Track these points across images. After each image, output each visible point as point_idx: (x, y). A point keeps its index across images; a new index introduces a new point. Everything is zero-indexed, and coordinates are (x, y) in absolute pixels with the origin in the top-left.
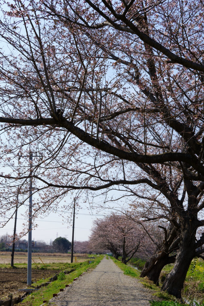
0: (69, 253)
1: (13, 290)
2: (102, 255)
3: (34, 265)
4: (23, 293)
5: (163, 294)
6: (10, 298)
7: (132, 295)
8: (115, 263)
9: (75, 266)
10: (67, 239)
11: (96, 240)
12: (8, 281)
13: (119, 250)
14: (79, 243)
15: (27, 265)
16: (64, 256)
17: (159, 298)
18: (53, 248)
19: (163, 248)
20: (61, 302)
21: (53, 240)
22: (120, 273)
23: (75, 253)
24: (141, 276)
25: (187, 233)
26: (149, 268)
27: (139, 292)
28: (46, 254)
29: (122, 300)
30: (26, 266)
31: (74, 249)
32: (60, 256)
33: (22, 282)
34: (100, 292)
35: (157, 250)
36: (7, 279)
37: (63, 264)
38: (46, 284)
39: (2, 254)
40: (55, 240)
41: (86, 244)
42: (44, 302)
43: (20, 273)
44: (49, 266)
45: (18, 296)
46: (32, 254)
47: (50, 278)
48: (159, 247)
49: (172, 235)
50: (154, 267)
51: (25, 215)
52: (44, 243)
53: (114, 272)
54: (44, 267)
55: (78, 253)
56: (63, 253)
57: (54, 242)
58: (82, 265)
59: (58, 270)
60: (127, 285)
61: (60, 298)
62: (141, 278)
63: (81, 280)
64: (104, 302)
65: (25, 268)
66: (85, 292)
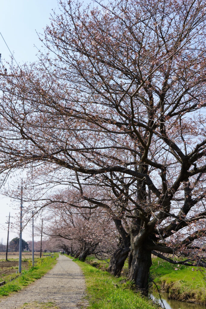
0: (26, 252)
18: (11, 248)
40: (12, 240)
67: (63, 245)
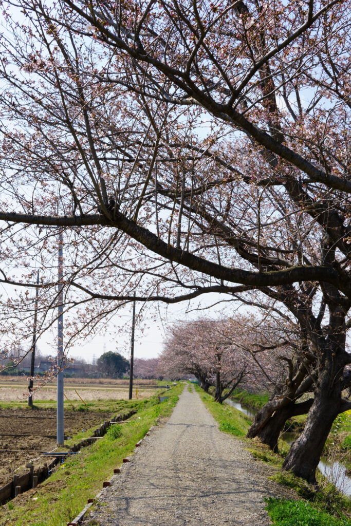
0: (126, 379)
1: (34, 451)
2: (181, 382)
3: (68, 404)
4: (51, 459)
5: (286, 476)
6: (29, 469)
7: (234, 481)
8: (203, 401)
9: (136, 405)
10: (122, 354)
11: (171, 359)
12: (25, 435)
13: (210, 377)
14: (141, 361)
15: (57, 404)
16: (117, 384)
17: (280, 484)
18: (99, 370)
19: (286, 392)
20: (116, 502)
21: (98, 356)
22: (212, 426)
23: (136, 377)
24: (248, 436)
25: (327, 375)
26: (261, 423)
27: (246, 473)
28: (86, 380)
29: (217, 493)
31: (135, 372)
32: (110, 383)
33: (48, 437)
34: (180, 475)
35: (275, 393)
36: (24, 431)
37: (115, 401)
38: (89, 442)
39: (13, 381)
40: (102, 356)
41: (153, 363)
42: (90, 501)
43: (44, 418)
44: (93, 405)
45: (41, 466)
46: (65, 379)
47: (94, 429)
48: (279, 389)
49: (301, 370)
50: (270, 421)
51: (53, 344)
52: (83, 361)
53: (202, 425)
54: (83, 407)
55: (140, 378)
56: (115, 378)
57: (99, 360)
58: (148, 404)
59: (108, 412)
60: (225, 457)
61: (116, 491)
62: (249, 439)
63: (147, 448)
64: (189, 500)
65: (51, 409)
66: (156, 474)
67: (194, 367)
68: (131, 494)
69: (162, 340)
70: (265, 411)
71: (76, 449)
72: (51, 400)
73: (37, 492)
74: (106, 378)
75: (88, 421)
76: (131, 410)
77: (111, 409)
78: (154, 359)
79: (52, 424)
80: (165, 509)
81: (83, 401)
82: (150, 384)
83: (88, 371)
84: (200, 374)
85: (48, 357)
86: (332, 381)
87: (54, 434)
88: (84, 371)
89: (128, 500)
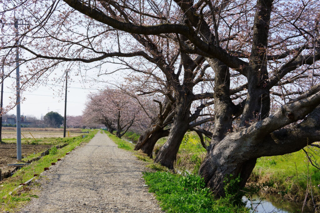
0: (62, 128)
1: (2, 165)
2: (96, 129)
3: (24, 140)
4: (13, 168)
5: (156, 166)
7: (125, 167)
8: (109, 137)
9: (68, 140)
10: (59, 113)
11: (90, 114)
13: (114, 124)
16: (56, 131)
17: (152, 169)
18: (45, 123)
19: (158, 122)
20: (52, 176)
21: (45, 114)
22: (114, 146)
23: (68, 127)
24: (135, 150)
25: (182, 107)
26: (143, 141)
27: (132, 164)
28: (36, 129)
29: (115, 172)
30: (16, 141)
31: (67, 124)
32: (52, 130)
33: (12, 157)
34: (93, 165)
35: (152, 124)
37: (55, 138)
38: (38, 159)
40: (47, 114)
41: (79, 119)
42: (35, 175)
43: (9, 148)
44: (41, 141)
45: (7, 171)
46: (22, 129)
47: (42, 153)
48: (154, 121)
49: (167, 109)
50: (148, 140)
51: (11, 87)
52: (35, 118)
53: (108, 146)
54: (35, 142)
55: (71, 127)
56: (55, 128)
57: (45, 117)
58: (75, 140)
59: (50, 145)
60: (120, 158)
61: (52, 171)
62: (135, 151)
63: (74, 154)
64: (97, 174)
65: (14, 143)
66: (78, 165)
67: (104, 119)
68: (61, 173)
69: (84, 102)
70: (146, 134)
71: (29, 162)
72: (14, 138)
73: (3, 183)
74: (50, 128)
75: (38, 149)
76: (65, 144)
77: (53, 143)
78: (79, 116)
79: (14, 151)
80: (82, 178)
81: (35, 139)
82: (77, 131)
83: (38, 123)
84: (108, 123)
85: (12, 115)
86: (184, 110)
87: (15, 156)
88: (35, 123)
89: (59, 175)
